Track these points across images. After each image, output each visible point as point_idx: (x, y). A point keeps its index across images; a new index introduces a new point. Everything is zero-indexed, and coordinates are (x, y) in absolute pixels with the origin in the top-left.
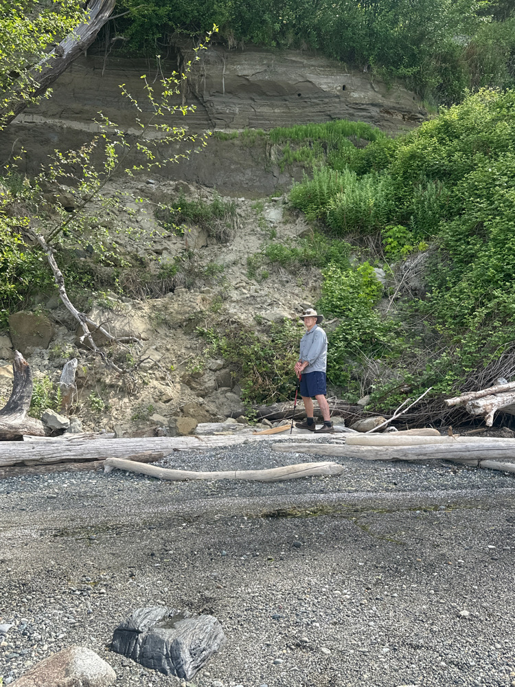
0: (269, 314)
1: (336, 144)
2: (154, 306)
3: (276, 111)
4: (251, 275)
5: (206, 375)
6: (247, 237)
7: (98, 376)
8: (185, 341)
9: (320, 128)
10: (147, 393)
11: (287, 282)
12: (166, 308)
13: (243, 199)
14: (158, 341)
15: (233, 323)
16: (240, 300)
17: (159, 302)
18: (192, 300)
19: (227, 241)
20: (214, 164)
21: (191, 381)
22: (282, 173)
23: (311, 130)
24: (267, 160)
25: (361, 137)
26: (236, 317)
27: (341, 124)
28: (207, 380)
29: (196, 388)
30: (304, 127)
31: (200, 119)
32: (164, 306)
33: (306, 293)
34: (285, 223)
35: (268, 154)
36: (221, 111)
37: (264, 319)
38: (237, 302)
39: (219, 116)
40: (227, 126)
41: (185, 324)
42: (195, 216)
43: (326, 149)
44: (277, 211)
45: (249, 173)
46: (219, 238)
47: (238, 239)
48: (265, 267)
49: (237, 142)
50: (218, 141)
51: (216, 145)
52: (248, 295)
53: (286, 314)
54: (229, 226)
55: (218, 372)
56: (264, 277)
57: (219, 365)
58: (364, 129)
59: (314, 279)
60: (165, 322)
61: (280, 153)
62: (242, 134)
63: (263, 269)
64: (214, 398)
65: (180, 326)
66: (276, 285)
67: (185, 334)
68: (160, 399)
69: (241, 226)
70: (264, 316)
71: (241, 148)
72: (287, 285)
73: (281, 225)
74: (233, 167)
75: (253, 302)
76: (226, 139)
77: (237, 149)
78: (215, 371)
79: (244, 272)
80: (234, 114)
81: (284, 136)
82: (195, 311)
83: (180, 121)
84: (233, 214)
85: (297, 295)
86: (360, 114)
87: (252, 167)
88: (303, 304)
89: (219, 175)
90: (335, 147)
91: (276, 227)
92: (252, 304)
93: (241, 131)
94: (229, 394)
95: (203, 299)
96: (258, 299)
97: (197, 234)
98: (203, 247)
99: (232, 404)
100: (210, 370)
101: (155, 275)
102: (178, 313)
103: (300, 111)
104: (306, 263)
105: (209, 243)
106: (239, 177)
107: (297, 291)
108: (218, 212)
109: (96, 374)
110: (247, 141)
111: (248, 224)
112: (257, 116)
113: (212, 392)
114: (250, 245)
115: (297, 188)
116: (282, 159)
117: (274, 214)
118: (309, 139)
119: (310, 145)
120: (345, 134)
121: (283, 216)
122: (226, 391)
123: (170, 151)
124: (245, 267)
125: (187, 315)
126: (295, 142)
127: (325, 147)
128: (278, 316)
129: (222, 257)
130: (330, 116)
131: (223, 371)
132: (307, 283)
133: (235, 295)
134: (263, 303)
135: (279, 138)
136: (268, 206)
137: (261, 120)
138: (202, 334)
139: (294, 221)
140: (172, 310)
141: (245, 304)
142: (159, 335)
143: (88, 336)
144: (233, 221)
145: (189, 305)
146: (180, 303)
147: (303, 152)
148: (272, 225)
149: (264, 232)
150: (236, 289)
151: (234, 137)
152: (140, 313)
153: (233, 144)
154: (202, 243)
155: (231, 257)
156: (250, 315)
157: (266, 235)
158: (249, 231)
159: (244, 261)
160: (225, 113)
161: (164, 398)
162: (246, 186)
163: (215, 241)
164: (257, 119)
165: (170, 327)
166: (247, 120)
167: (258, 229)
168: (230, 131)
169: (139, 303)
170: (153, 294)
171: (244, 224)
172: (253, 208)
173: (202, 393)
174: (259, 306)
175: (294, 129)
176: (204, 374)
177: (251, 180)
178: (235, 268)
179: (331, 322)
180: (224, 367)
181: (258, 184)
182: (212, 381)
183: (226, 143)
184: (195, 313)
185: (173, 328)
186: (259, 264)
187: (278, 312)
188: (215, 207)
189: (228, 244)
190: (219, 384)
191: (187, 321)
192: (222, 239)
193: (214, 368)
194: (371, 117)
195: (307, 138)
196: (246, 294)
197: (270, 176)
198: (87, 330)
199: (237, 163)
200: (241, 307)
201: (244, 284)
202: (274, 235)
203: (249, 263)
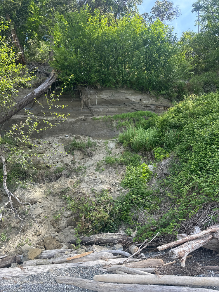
0: (98, 188)
1: (138, 119)
2: (48, 186)
3: (116, 109)
4: (97, 170)
5: (62, 220)
6: (100, 154)
7: (10, 222)
8: (58, 201)
9: (132, 114)
10: (30, 231)
11: (112, 172)
12: (53, 187)
13: (101, 140)
14: (46, 203)
15: (80, 193)
16: (88, 182)
17: (51, 184)
18: (65, 182)
19: (92, 156)
20: (92, 128)
21: (54, 223)
22: (117, 130)
23: (129, 115)
24: (112, 126)
25: (148, 116)
26: (81, 190)
27: (139, 112)
28: (61, 223)
29: (56, 227)
30: (126, 114)
31: (88, 114)
32: (52, 186)
33: (119, 177)
34: (116, 148)
35: (112, 124)
36: (96, 110)
37: (95, 190)
38: (87, 182)
39: (95, 112)
40: (98, 115)
41: (60, 194)
42: (79, 147)
43: (134, 121)
44: (113, 144)
45: (105, 131)
46: (88, 155)
47: (96, 155)
48: (104, 166)
49: (101, 120)
50: (94, 120)
51: (93, 122)
52: (92, 179)
53: (105, 187)
54: (93, 150)
55: (68, 218)
56: (103, 171)
57: (69, 215)
58: (149, 113)
59: (124, 170)
60: (52, 194)
61: (117, 123)
62: (103, 118)
63: (103, 167)
64: (64, 232)
65: (58, 195)
66: (107, 174)
67: (59, 199)
68: (35, 234)
69: (99, 150)
70: (95, 189)
71: (102, 122)
72: (111, 174)
73: (115, 149)
74: (99, 129)
75: (93, 182)
76: (97, 120)
77: (101, 123)
78: (67, 217)
79: (95, 168)
80: (101, 111)
81: (118, 117)
82: (65, 187)
83: (81, 115)
84: (95, 145)
85: (115, 178)
86: (147, 108)
87: (106, 129)
88: (116, 182)
89: (94, 132)
90: (138, 120)
91: (112, 150)
92: (93, 183)
93: (103, 117)
94: (72, 230)
95: (71, 182)
96: (96, 181)
97: (80, 154)
98: (82, 159)
99: (72, 236)
100: (65, 217)
101: (52, 172)
102: (58, 189)
103: (125, 109)
104: (121, 164)
105: (84, 157)
106: (101, 133)
107: (115, 176)
108: (89, 145)
109: (9, 221)
110: (104, 120)
111: (102, 149)
112: (109, 111)
113: (64, 229)
114: (100, 157)
115: (121, 135)
116: (117, 125)
117: (112, 145)
118: (128, 118)
119: (128, 120)
120: (141, 115)
121: (116, 146)
122: (71, 228)
123: (76, 125)
124: (96, 166)
125: (61, 190)
126: (123, 119)
127: (134, 120)
128: (101, 189)
129: (87, 163)
130: (136, 110)
131: (71, 217)
132: (120, 172)
133: (86, 179)
134: (98, 182)
135: (116, 118)
136: (110, 142)
137: (111, 113)
138: (66, 198)
139: (120, 147)
140: (55, 188)
141: (90, 183)
142: (47, 199)
143: (10, 202)
144: (95, 148)
145: (63, 185)
146: (60, 184)
147: (126, 123)
148: (111, 149)
149: (107, 152)
150: (88, 176)
151: (100, 119)
152: (41, 190)
153: (100, 121)
154: (81, 157)
155: (91, 163)
156: (89, 189)
157: (108, 153)
158: (101, 152)
159: (96, 164)
160: (97, 111)
161: (38, 234)
162: (104, 135)
163: (87, 156)
164: (109, 113)
165: (53, 195)
166: (105, 113)
167: (105, 151)
168: (99, 117)
169: (41, 185)
170: (50, 181)
171: (100, 149)
172: (105, 143)
173: (58, 230)
174: (96, 184)
175: (122, 115)
176: (61, 219)
177: (106, 133)
178: (92, 167)
179: (126, 190)
180: (71, 215)
181: (108, 134)
182: (65, 223)
183: (97, 121)
184: (65, 188)
185: (55, 196)
186: (101, 165)
187: (102, 187)
188: (88, 143)
189: (92, 157)
190: (68, 225)
191: (61, 192)
192: (90, 155)
193: (66, 216)
194: (152, 109)
195: (127, 118)
196: (91, 178)
197: (113, 131)
198: (11, 200)
199: (100, 128)
200: (87, 184)
201: (92, 174)
202: (110, 153)
203: (98, 165)
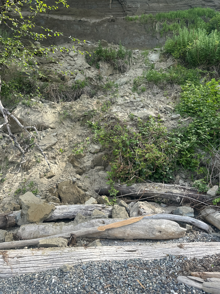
0: (139, 114)
1: (194, 21)
2: (64, 106)
3: (160, 5)
4: (135, 89)
5: (86, 157)
6: (137, 69)
8: (79, 130)
9: (185, 12)
10: (36, 170)
11: (157, 93)
12: (71, 108)
13: (138, 50)
14: (61, 130)
15: (112, 118)
16: (123, 104)
17: (68, 104)
18: (89, 103)
19: (124, 72)
20: (124, 34)
21: (75, 160)
22: (161, 37)
23: (179, 13)
24: (153, 30)
25: (208, 17)
26: (115, 115)
27: (196, 9)
28: (85, 161)
29: (77, 167)
30: (176, 12)
31: (119, 12)
32: (70, 106)
33: (170, 100)
34: (160, 62)
35: (154, 27)
36: (130, 6)
37: (136, 116)
38: (121, 105)
39: (129, 9)
40: (133, 14)
41: (81, 118)
42: (107, 56)
43: (187, 24)
44: (156, 55)
45: (143, 37)
46: (120, 70)
47: (131, 70)
48: (144, 85)
49: (137, 21)
50: (127, 21)
51: (126, 23)
52: (129, 101)
53: (152, 113)
54: (126, 63)
55: (96, 155)
56: (143, 91)
57: (96, 149)
58: (210, 12)
59: (176, 91)
60: (69, 117)
61: (161, 26)
62: (141, 18)
63: (143, 86)
64: (89, 175)
65: (79, 120)
66: (150, 96)
67: (81, 126)
68: (45, 175)
69: (134, 64)
70: (136, 114)
71: (140, 24)
72: (157, 95)
73: (158, 62)
74: (134, 35)
75: (131, 105)
76: (132, 20)
77: (137, 25)
78: (94, 153)
79: (130, 87)
80: (137, 8)
81: (164, 17)
82: (89, 110)
83: (109, 13)
84: (130, 56)
85: (163, 102)
86: (209, 4)
87: (145, 34)
88: (166, 107)
89: (127, 39)
90: (193, 22)
91: (155, 64)
92: (130, 107)
93: (140, 16)
94: (101, 173)
95: (98, 103)
96: (135, 104)
97: (107, 68)
98: (110, 75)
99: (102, 181)
100: (90, 152)
101: (70, 87)
102: (78, 111)
103: (174, 4)
104: (171, 82)
105: (114, 73)
106: (137, 40)
107: (163, 99)
108: (121, 55)
109: (6, 152)
110: (143, 21)
111: (139, 63)
112: (149, 8)
113: (89, 170)
114: (137, 73)
115: (169, 42)
116: (162, 29)
117: (154, 57)
118: (178, 18)
119: (178, 22)
120: (199, 14)
121: (160, 58)
122: (100, 170)
123: (101, 28)
124: (132, 85)
125: (83, 113)
126: (170, 20)
127: (187, 22)
128: (146, 115)
129: (119, 80)
130: (190, 6)
131: (100, 154)
132: (171, 95)
133: (120, 101)
134: (138, 106)
135: (161, 18)
136: (151, 53)
137: (152, 10)
138: (91, 126)
139: (166, 60)
140: (74, 109)
141: (126, 107)
142: (63, 125)
143: (6, 125)
144: (129, 60)
145: (86, 106)
146: (81, 104)
147: (174, 26)
148: (153, 63)
149: (147, 66)
150: (122, 97)
151: (136, 19)
152: (53, 111)
153: (135, 23)
154: (110, 72)
155: (124, 80)
156: (126, 114)
157: (149, 68)
158: (138, 66)
159: (132, 82)
160: (133, 7)
161: (49, 174)
162: (141, 44)
163: (118, 72)
164: (150, 10)
165: (72, 121)
166: (144, 11)
167: (144, 65)
168: (134, 17)
169: (54, 104)
170: (66, 99)
171: (136, 63)
172: (142, 54)
173: (81, 171)
174: (135, 108)
175: (170, 13)
176: (85, 156)
177: (144, 41)
178: (126, 86)
179: (185, 119)
180: (100, 151)
181: (148, 43)
182: (90, 162)
183: (131, 22)
184: (89, 111)
185: (74, 121)
186: (141, 83)
187: (146, 112)
188: (120, 52)
189: (125, 73)
190: (96, 164)
191: (83, 117)
192: (122, 70)
193: (93, 151)
194: (215, 6)
195: (177, 18)
196: (127, 100)
197: (155, 39)
198: (7, 121)
199: (136, 32)
200: (122, 108)
201: (128, 94)
202: (153, 68)
203: (135, 83)
